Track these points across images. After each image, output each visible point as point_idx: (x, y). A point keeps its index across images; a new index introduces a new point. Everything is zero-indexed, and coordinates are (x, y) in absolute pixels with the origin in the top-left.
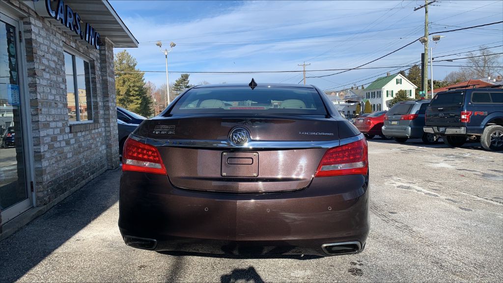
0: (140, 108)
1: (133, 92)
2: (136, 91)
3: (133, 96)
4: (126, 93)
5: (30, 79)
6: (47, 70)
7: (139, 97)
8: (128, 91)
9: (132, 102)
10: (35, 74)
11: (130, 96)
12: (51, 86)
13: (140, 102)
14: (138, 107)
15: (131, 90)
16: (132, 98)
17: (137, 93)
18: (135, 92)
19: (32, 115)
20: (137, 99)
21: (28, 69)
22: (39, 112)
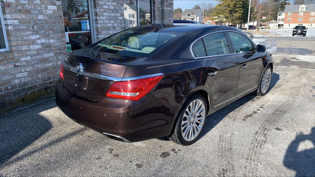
0: (242, 16)
1: (239, 5)
2: (240, 4)
3: (238, 8)
4: (234, 6)
5: (95, 17)
6: (107, 11)
7: (242, 9)
8: (236, 4)
9: (237, 12)
10: (97, 15)
11: (236, 8)
12: (109, 19)
13: (242, 12)
14: (240, 16)
15: (237, 4)
16: (237, 9)
17: (241, 6)
18: (239, 6)
19: (97, 35)
20: (241, 10)
21: (94, 12)
22: (99, 33)
